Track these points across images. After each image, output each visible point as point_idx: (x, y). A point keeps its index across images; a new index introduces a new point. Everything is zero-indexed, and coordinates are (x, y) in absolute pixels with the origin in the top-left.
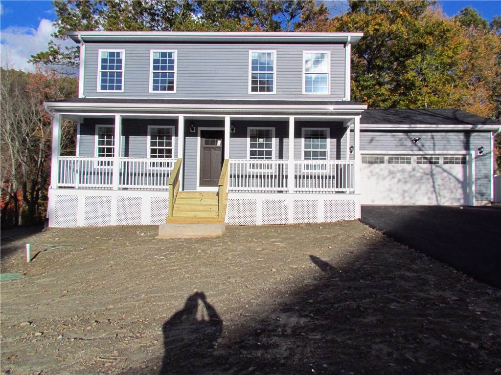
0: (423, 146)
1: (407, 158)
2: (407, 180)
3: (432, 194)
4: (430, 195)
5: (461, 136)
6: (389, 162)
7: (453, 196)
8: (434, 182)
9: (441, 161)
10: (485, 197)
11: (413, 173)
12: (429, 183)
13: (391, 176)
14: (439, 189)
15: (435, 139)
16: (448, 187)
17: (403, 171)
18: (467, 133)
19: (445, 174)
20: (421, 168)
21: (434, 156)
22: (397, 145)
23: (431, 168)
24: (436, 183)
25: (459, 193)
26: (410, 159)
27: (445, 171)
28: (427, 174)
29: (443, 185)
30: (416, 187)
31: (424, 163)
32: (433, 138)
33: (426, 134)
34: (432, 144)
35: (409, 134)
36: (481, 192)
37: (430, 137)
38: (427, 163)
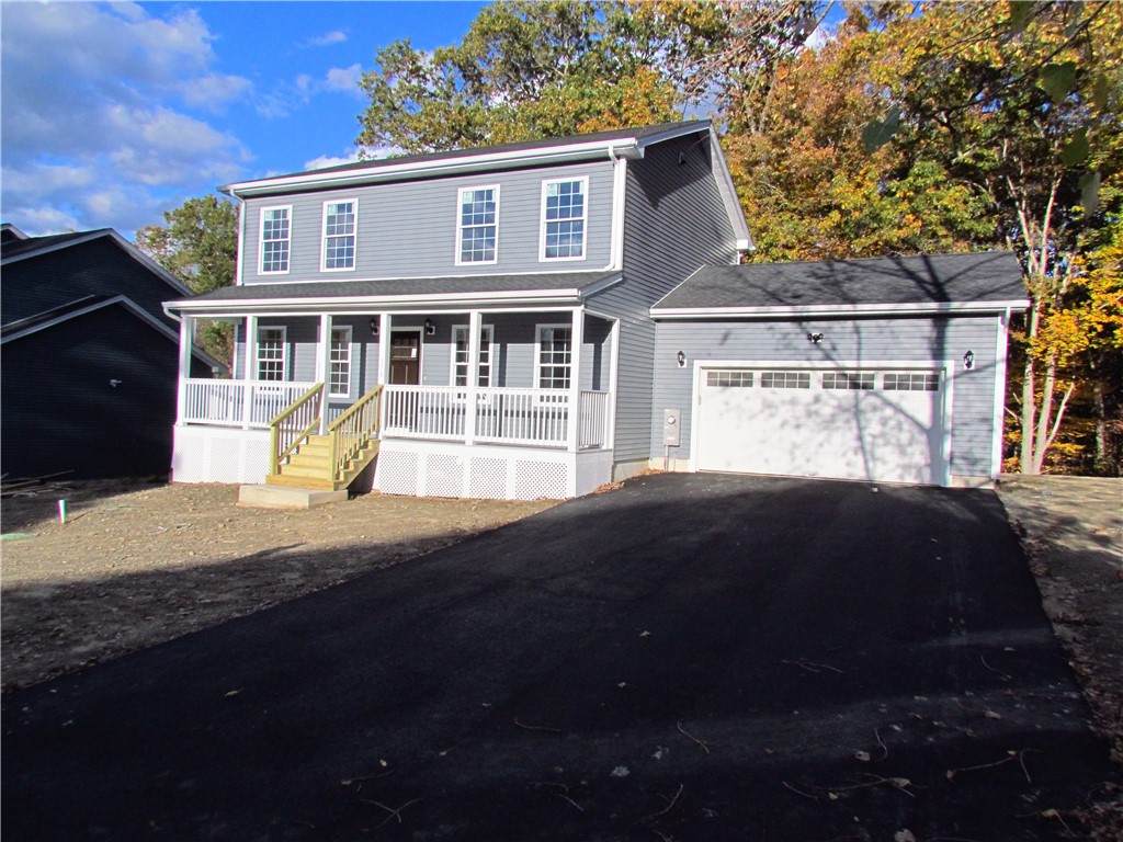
0: (834, 349)
1: (801, 376)
2: (802, 421)
3: (856, 453)
4: (850, 455)
5: (926, 326)
6: (764, 384)
7: (906, 461)
8: (860, 429)
9: (879, 383)
10: (979, 467)
11: (814, 408)
12: (850, 429)
13: (767, 412)
14: (873, 444)
15: (863, 335)
16: (893, 441)
17: (793, 402)
18: (940, 320)
19: (889, 412)
20: (833, 397)
21: (862, 372)
22: (777, 349)
23: (856, 397)
24: (866, 433)
25: (919, 454)
26: (808, 377)
27: (888, 403)
28: (846, 410)
29: (883, 435)
30: (822, 436)
31: (837, 387)
32: (857, 331)
33: (842, 323)
34: (855, 346)
35: (804, 324)
36: (969, 456)
37: (852, 330)
38: (845, 388)
